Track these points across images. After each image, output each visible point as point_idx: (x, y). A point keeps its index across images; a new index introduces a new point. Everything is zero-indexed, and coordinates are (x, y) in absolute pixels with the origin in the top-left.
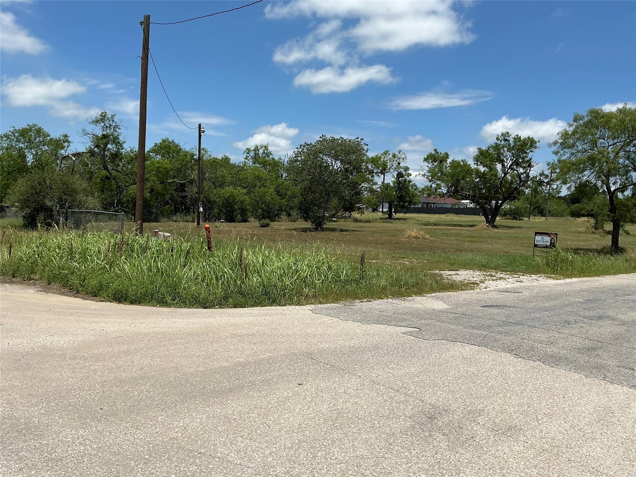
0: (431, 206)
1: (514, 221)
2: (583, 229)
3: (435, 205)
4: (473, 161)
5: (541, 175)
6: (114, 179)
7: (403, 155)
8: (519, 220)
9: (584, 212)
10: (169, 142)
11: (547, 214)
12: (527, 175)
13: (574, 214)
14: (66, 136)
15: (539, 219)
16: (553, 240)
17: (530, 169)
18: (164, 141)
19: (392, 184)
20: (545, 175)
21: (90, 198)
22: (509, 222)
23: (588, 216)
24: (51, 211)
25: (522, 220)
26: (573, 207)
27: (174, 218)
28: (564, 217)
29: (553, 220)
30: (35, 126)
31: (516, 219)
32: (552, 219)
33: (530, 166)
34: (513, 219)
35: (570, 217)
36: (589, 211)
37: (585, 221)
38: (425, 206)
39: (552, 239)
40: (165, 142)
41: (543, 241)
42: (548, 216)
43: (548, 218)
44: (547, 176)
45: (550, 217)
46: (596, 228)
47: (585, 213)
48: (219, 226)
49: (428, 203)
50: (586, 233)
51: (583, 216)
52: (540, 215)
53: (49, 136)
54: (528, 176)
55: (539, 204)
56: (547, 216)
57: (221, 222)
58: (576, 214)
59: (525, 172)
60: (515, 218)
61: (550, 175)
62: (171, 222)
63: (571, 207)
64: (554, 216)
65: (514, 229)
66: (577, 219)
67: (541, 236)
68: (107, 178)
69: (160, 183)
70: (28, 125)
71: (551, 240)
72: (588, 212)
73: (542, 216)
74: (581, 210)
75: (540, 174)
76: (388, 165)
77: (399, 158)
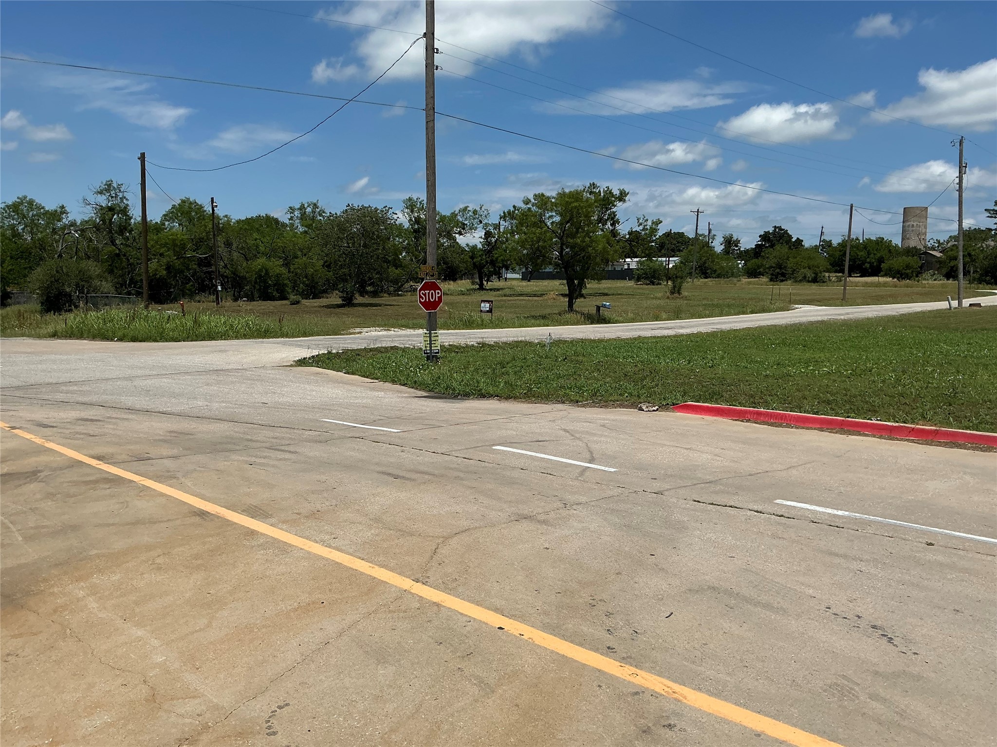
6: (124, 255)
10: (191, 203)
14: (63, 207)
18: (183, 201)
19: (480, 246)
21: (104, 283)
24: (70, 296)
26: (749, 263)
27: (197, 298)
30: (25, 197)
40: (185, 202)
47: (764, 271)
48: (241, 305)
51: (762, 275)
53: (43, 208)
57: (244, 301)
62: (193, 303)
68: (118, 255)
69: (177, 258)
70: (18, 198)
73: (707, 277)
76: (468, 224)
77: (481, 215)
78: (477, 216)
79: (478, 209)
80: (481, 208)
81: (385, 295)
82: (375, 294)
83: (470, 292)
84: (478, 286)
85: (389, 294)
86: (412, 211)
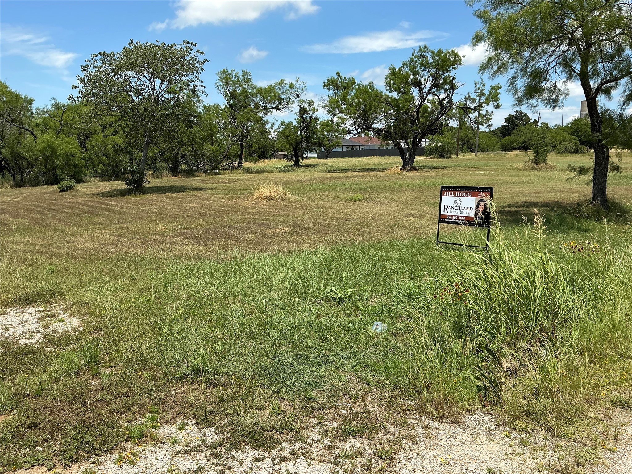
0: (357, 149)
1: (441, 160)
2: (520, 165)
3: (361, 147)
4: (385, 87)
5: (467, 99)
7: (302, 85)
8: (447, 158)
9: (515, 144)
11: (476, 149)
12: (449, 101)
13: (505, 148)
15: (468, 156)
16: (482, 204)
17: (453, 91)
19: (295, 123)
20: (472, 98)
22: (434, 162)
23: (519, 148)
25: (450, 158)
26: (503, 140)
28: (495, 151)
29: (483, 156)
31: (444, 158)
32: (482, 154)
33: (453, 87)
34: (440, 158)
35: (501, 151)
36: (520, 143)
37: (517, 155)
38: (350, 149)
39: (482, 201)
41: (459, 208)
42: (478, 152)
43: (478, 154)
44: (474, 101)
45: (480, 153)
46: (537, 163)
47: (517, 146)
49: (353, 146)
50: (524, 170)
51: (515, 149)
52: (469, 151)
54: (451, 102)
55: (469, 138)
56: (476, 152)
58: (507, 148)
59: (447, 97)
60: (442, 156)
61: (478, 98)
63: (502, 141)
64: (484, 151)
65: (436, 170)
66: (508, 153)
67: (455, 195)
71: (478, 205)
72: (520, 145)
73: (472, 151)
74: (512, 142)
75: (465, 98)
76: (285, 98)
77: (298, 89)
78: (294, 90)
79: (294, 82)
80: (297, 81)
81: (201, 174)
82: (190, 173)
83: (285, 169)
84: (293, 163)
85: (206, 173)
86: (227, 85)
